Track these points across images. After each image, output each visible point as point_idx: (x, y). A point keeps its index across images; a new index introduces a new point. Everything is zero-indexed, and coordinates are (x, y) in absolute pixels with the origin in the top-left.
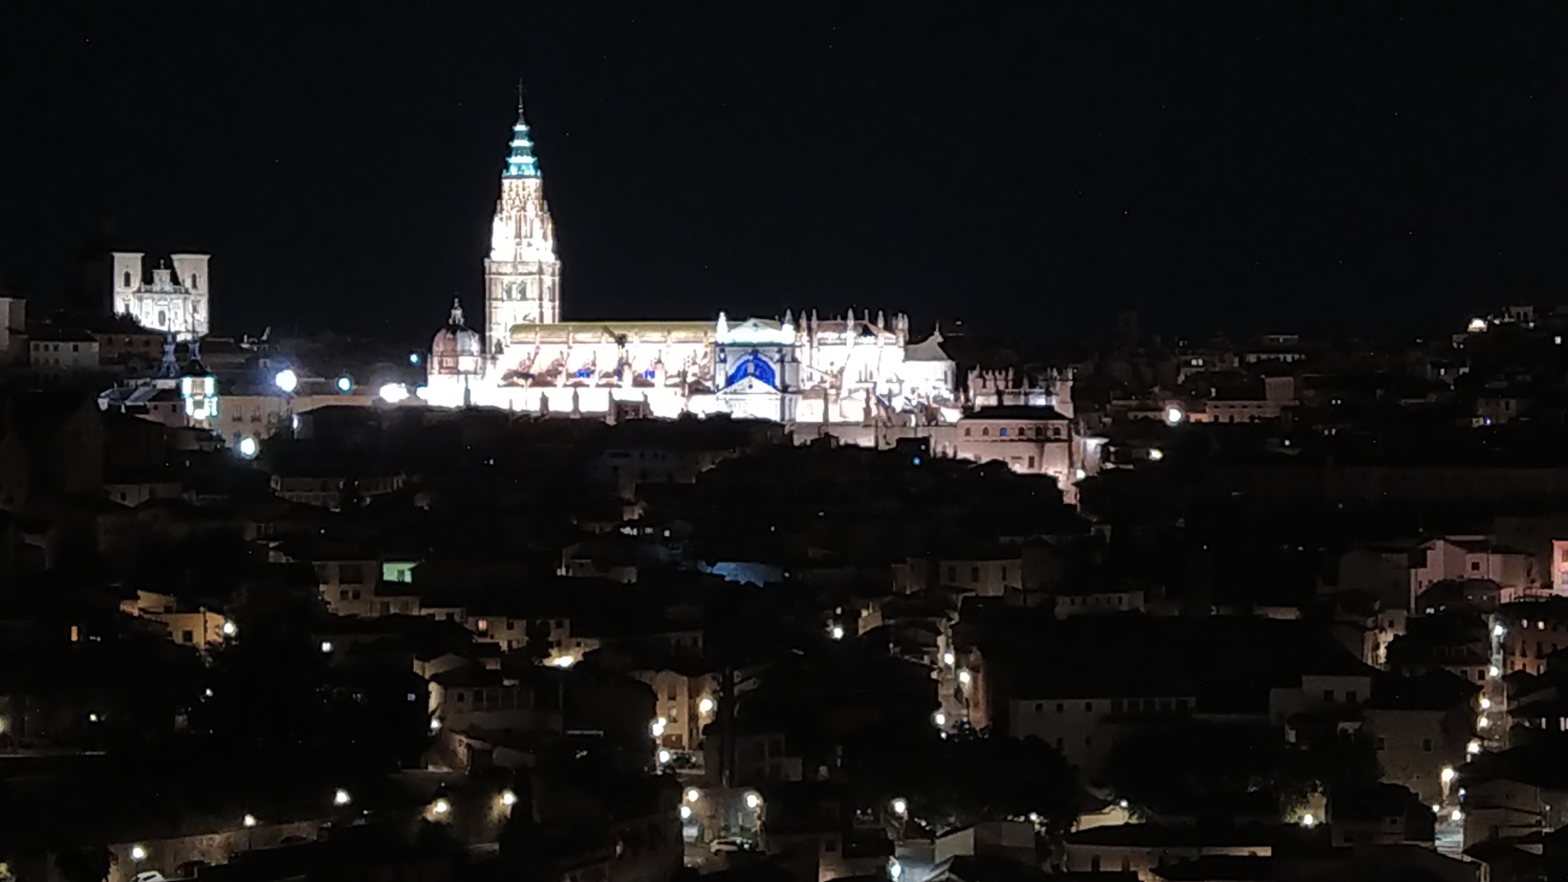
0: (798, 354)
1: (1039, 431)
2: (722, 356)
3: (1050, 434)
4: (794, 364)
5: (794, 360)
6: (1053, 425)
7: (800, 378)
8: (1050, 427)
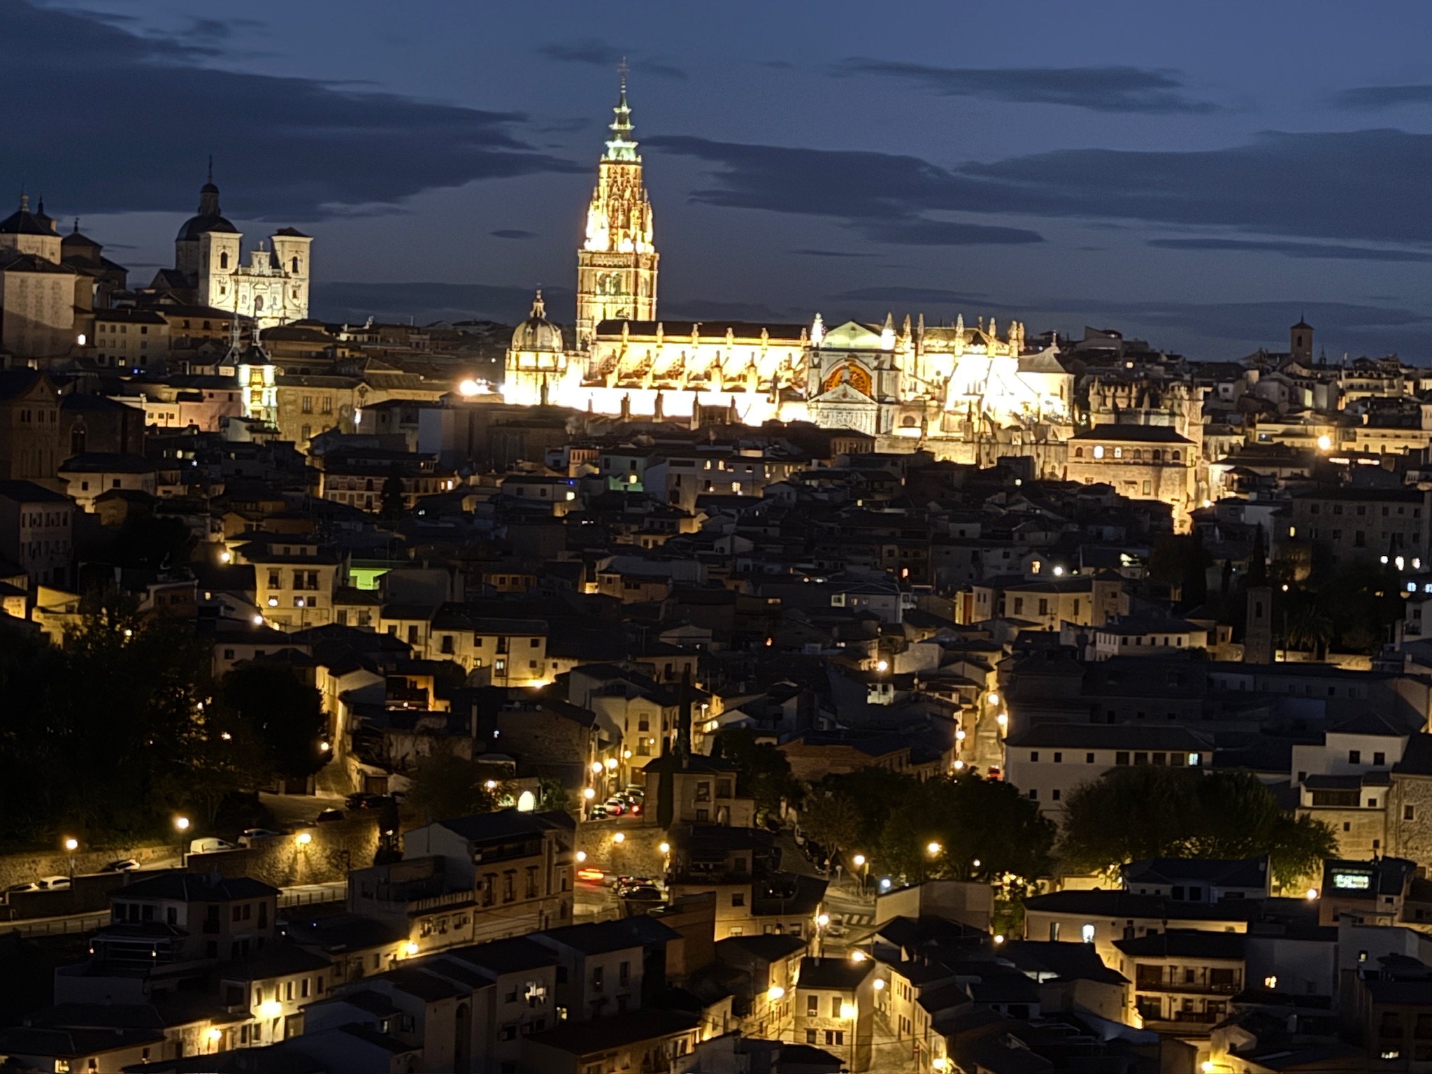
0: (899, 361)
1: (1156, 454)
2: (816, 361)
3: (1169, 457)
4: (893, 373)
5: (893, 368)
6: (1172, 448)
7: (900, 388)
8: (1169, 449)
